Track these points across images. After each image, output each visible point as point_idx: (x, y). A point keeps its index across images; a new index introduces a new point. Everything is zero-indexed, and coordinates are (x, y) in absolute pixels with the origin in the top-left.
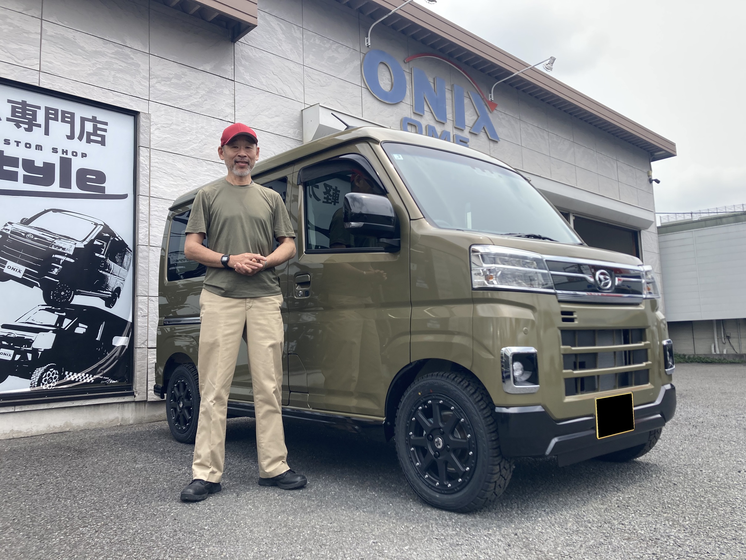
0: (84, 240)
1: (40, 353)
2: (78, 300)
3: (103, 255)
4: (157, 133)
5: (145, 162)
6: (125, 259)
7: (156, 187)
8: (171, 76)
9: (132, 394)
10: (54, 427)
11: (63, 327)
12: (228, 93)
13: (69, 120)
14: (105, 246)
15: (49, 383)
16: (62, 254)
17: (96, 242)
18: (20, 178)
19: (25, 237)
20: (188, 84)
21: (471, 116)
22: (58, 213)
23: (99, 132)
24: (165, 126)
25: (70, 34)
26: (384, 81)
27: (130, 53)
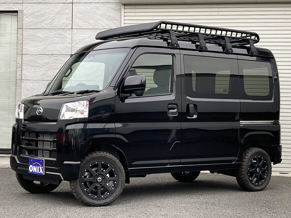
4: (27, 20)
5: (20, 36)
7: (25, 49)
24: (31, 15)
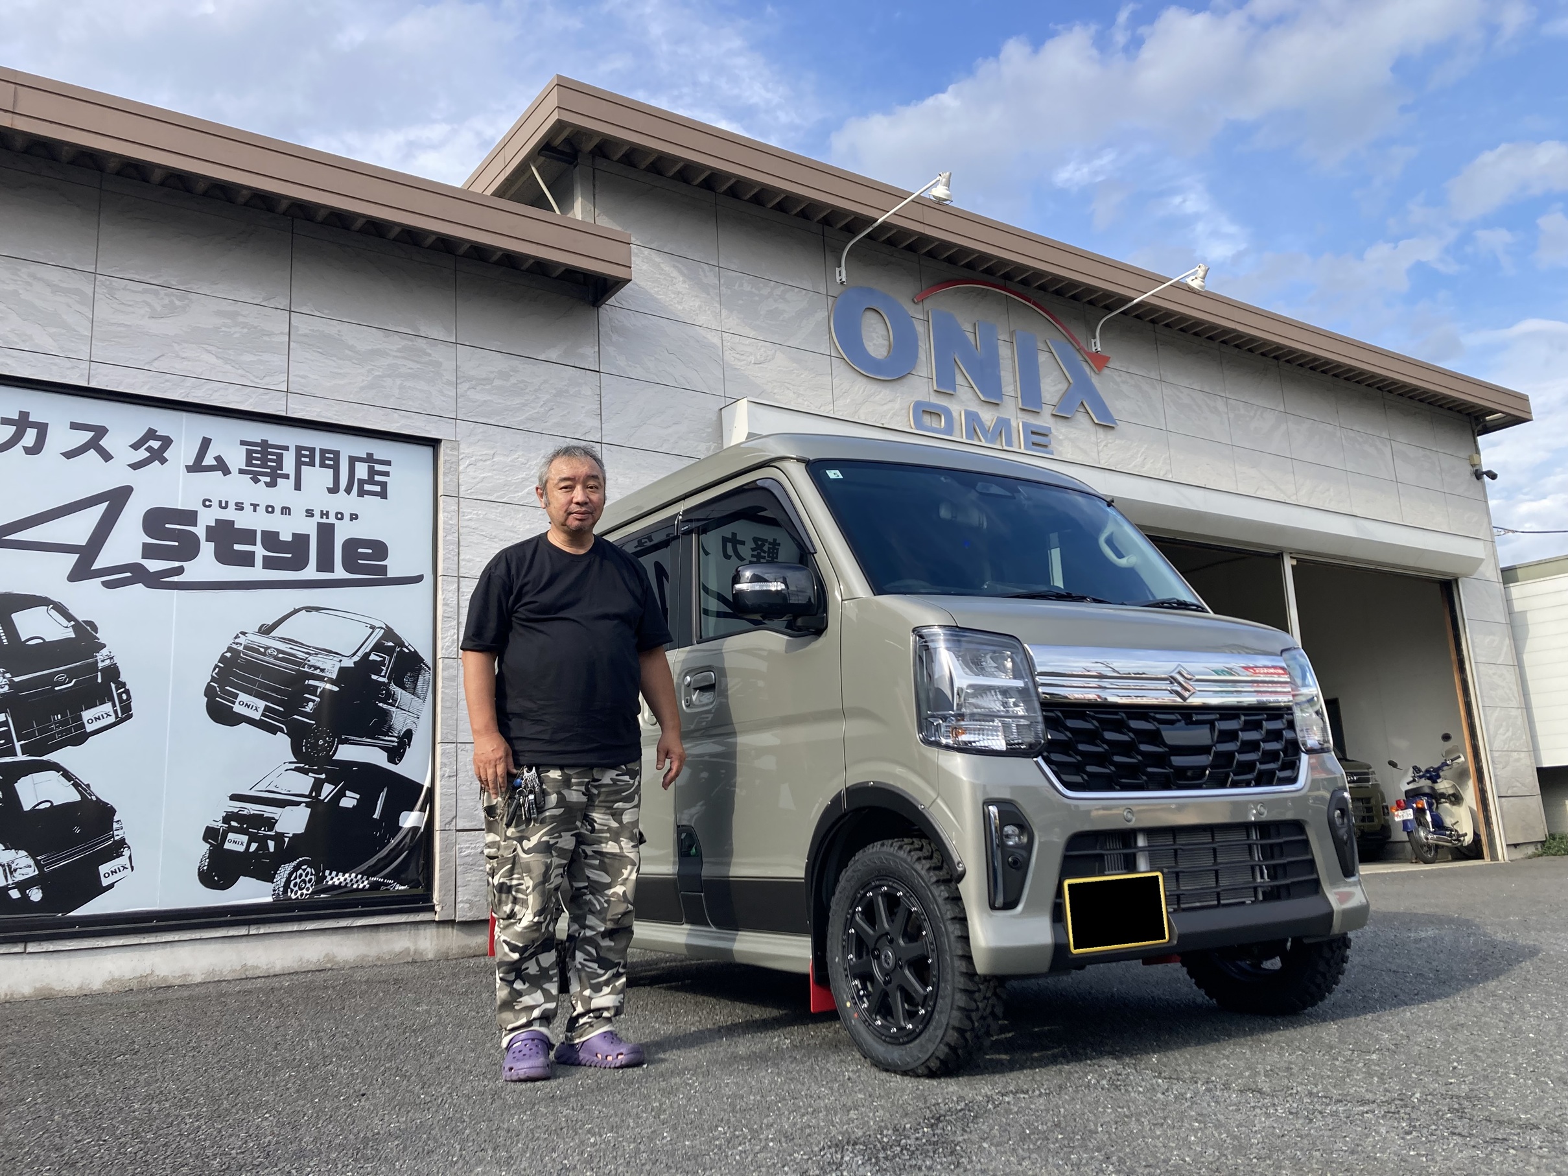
0: (354, 654)
1: (287, 840)
2: (347, 753)
3: (384, 677)
4: (469, 471)
5: (450, 520)
6: (420, 683)
7: (469, 561)
8: (492, 376)
9: (432, 909)
10: (308, 961)
11: (322, 798)
12: (589, 393)
13: (332, 463)
14: (387, 662)
15: (301, 889)
16: (321, 679)
17: (373, 657)
18: (259, 561)
19: (264, 654)
20: (522, 385)
21: (1055, 385)
22: (314, 613)
23: (377, 478)
25: (334, 329)
26: (875, 342)
27: (425, 347)
